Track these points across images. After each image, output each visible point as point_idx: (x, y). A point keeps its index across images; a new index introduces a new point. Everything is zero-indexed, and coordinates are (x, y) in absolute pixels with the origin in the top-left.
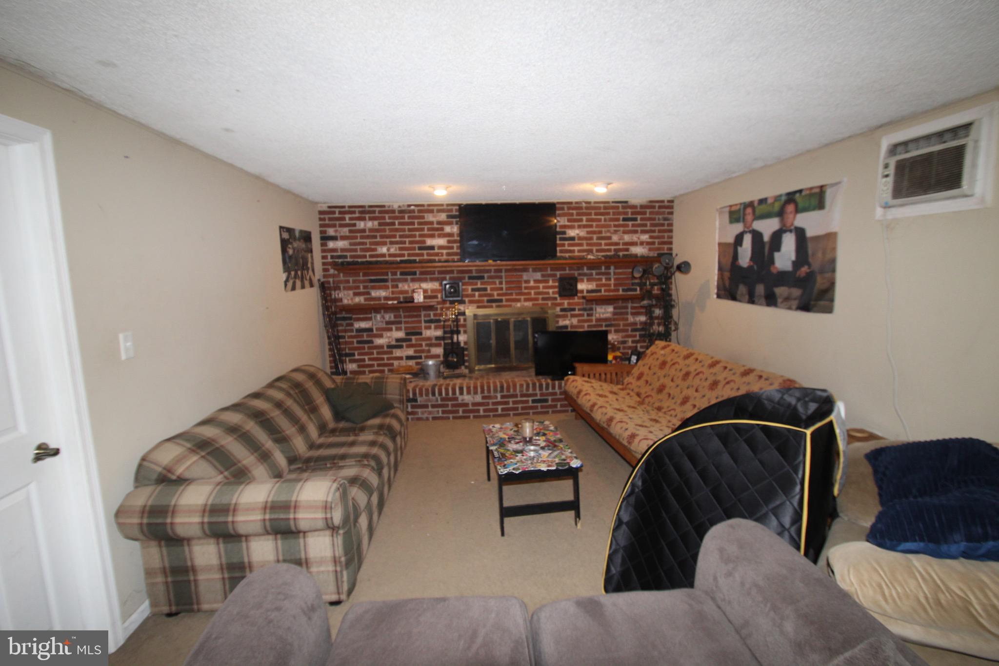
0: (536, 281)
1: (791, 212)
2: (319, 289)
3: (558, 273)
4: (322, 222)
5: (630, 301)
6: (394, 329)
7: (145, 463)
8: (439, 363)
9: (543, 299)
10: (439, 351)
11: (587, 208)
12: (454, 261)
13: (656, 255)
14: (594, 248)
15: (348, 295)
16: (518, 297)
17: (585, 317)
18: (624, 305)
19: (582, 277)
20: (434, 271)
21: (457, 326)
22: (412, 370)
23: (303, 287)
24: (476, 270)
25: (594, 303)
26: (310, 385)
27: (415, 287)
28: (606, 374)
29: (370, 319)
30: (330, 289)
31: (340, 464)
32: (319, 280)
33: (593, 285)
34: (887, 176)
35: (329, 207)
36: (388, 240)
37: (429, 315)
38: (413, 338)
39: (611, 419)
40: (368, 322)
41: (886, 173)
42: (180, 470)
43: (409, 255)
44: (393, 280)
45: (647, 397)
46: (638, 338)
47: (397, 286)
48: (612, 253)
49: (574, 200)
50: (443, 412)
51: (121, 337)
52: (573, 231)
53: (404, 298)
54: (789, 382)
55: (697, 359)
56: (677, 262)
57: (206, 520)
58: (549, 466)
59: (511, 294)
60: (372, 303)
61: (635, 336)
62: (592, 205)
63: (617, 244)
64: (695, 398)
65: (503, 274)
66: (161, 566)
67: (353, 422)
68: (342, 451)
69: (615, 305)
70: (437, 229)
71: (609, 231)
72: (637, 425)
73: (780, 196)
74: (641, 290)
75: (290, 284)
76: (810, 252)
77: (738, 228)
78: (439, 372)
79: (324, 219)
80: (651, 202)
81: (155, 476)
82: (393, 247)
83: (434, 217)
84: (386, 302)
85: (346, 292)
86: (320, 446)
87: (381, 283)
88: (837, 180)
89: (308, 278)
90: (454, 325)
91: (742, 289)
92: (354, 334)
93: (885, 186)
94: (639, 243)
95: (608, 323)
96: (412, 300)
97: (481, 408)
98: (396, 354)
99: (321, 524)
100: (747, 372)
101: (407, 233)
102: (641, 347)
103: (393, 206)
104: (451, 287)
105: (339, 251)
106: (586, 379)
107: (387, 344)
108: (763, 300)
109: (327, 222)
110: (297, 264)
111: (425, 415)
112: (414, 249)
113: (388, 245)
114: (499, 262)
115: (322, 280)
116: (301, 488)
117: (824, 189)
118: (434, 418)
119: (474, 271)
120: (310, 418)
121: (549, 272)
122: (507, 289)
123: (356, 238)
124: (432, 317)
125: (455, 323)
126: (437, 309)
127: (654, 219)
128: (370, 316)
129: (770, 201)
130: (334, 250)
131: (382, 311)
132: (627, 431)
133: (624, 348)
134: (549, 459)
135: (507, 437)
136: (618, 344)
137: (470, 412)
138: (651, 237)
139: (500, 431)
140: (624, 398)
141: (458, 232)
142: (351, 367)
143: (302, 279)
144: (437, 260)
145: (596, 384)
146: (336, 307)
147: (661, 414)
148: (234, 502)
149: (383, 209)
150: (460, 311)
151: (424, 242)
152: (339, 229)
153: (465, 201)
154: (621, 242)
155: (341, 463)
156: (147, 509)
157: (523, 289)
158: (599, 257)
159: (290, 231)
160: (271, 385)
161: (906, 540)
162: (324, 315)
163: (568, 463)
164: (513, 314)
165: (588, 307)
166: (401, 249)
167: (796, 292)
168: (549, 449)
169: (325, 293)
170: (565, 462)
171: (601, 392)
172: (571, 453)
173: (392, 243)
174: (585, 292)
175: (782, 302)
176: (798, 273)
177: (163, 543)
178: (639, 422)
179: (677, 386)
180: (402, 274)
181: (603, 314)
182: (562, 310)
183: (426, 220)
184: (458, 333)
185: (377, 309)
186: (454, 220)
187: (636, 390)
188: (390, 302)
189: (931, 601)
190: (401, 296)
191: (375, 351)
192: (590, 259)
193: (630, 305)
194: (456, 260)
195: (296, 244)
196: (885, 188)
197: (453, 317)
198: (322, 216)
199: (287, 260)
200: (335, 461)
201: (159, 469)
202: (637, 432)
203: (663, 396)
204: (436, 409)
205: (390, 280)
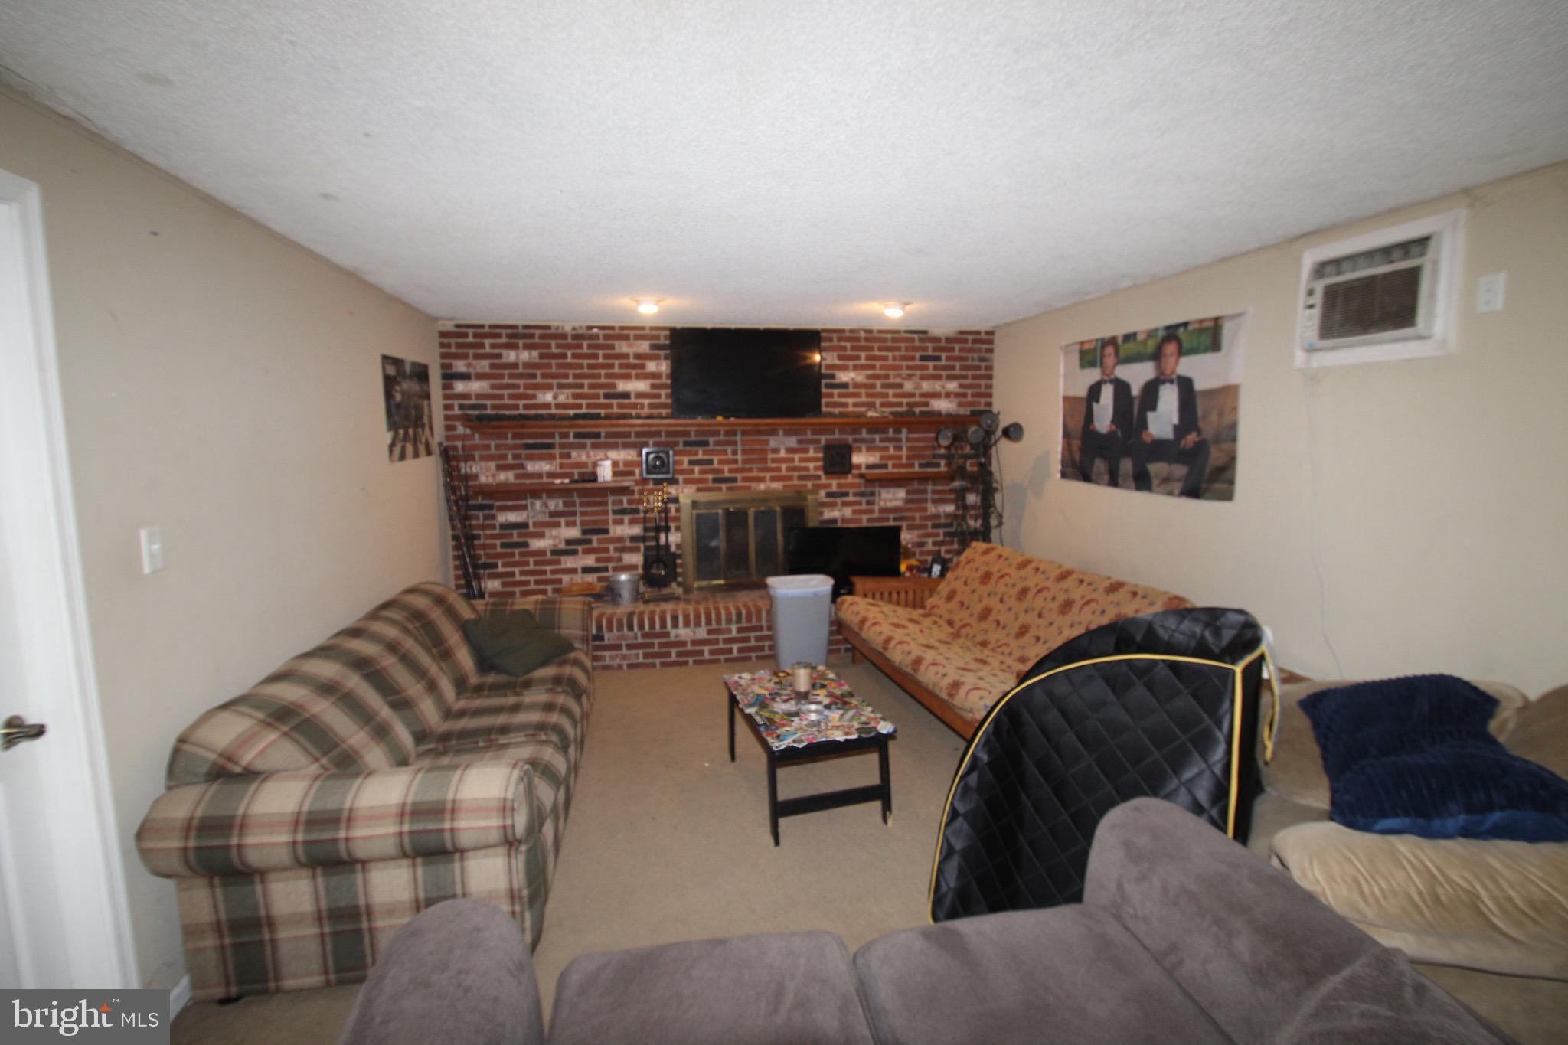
0: (789, 450)
1: (1172, 355)
2: (438, 457)
3: (823, 439)
4: (443, 350)
5: (930, 482)
6: (563, 524)
7: (186, 747)
8: (637, 577)
9: (800, 478)
10: (637, 559)
11: (867, 339)
12: (660, 417)
13: (968, 413)
14: (878, 401)
15: (488, 469)
16: (761, 475)
17: (864, 507)
18: (922, 487)
19: (858, 445)
20: (630, 433)
21: (667, 519)
22: (594, 589)
23: (416, 455)
24: (696, 431)
25: (877, 484)
26: (436, 614)
27: (598, 458)
28: (898, 593)
29: (524, 508)
30: (457, 458)
31: (501, 742)
32: (440, 444)
33: (875, 456)
34: (1311, 307)
35: (458, 326)
36: (555, 382)
37: (621, 502)
38: (594, 538)
39: (918, 661)
40: (520, 513)
41: (1311, 302)
42: (248, 757)
43: (589, 406)
44: (562, 446)
45: (964, 626)
46: (941, 538)
47: (569, 456)
48: (904, 409)
49: (847, 327)
50: (646, 656)
51: (144, 534)
52: (846, 373)
53: (580, 474)
54: (1177, 601)
55: (1037, 569)
56: (1004, 422)
57: (300, 837)
58: (847, 734)
59: (751, 470)
60: (527, 482)
61: (937, 535)
62: (875, 335)
63: (911, 395)
64: (1038, 626)
65: (738, 438)
66: (214, 918)
67: (508, 673)
68: (500, 720)
69: (910, 488)
70: (634, 367)
71: (899, 376)
72: (958, 668)
73: (1156, 330)
74: (949, 465)
75: (397, 450)
76: (1200, 413)
77: (1094, 375)
78: (637, 592)
79: (448, 346)
80: (962, 333)
81: (204, 769)
82: (563, 393)
83: (630, 346)
84: (550, 480)
85: (483, 464)
86: (461, 714)
87: (543, 449)
88: (1237, 311)
89: (423, 440)
90: (660, 518)
91: (1100, 466)
92: (497, 531)
93: (1308, 321)
94: (943, 395)
95: (897, 515)
96: (593, 477)
97: (706, 649)
98: (565, 563)
99: (495, 836)
100: (1115, 587)
101: (586, 371)
102: (947, 552)
103: (563, 327)
104: (657, 458)
105: (473, 397)
106: (870, 600)
107: (553, 548)
108: (1132, 483)
109: (453, 350)
110: (407, 417)
111: (618, 661)
112: (597, 396)
113: (555, 390)
114: (732, 419)
115: (445, 444)
116: (460, 780)
117: (1220, 322)
118: (631, 666)
119: (692, 433)
120: (441, 669)
121: (809, 436)
122: (744, 461)
123: (502, 376)
124: (625, 505)
125: (663, 515)
126: (632, 493)
127: (965, 359)
128: (523, 502)
129: (1140, 337)
130: (465, 396)
131: (544, 496)
132: (945, 678)
133: (921, 553)
134: (844, 724)
135: (766, 692)
136: (913, 547)
137: (687, 655)
138: (961, 386)
139: (754, 684)
140: (930, 629)
141: (669, 371)
142: (493, 585)
143: (415, 442)
144: (634, 414)
145: (888, 608)
146: (467, 487)
147: (987, 652)
148: (347, 806)
149: (548, 332)
150: (670, 496)
151: (614, 386)
152: (474, 362)
153: (679, 324)
154: (917, 392)
155: (503, 740)
156: (195, 823)
157: (769, 461)
158: (885, 414)
159: (397, 362)
160: (374, 615)
161: (1384, 815)
162: (448, 500)
163: (874, 728)
164: (753, 501)
165: (869, 490)
166: (576, 396)
167: (1180, 470)
168: (839, 709)
169: (450, 466)
170: (869, 726)
171: (896, 621)
172: (873, 712)
173: (561, 386)
174: (863, 467)
175: (1159, 485)
176: (1183, 442)
177: (217, 881)
178: (962, 665)
179: (1010, 609)
180: (577, 435)
181: (891, 501)
182: (829, 495)
183: (617, 351)
184: (667, 530)
185: (535, 493)
186: (662, 353)
187: (946, 616)
188: (558, 481)
189: (1427, 898)
190: (576, 471)
191: (531, 560)
192: (872, 417)
193: (930, 488)
194: (664, 415)
195: (406, 385)
196: (1310, 324)
197: (660, 504)
198: (445, 341)
199: (393, 410)
200: (493, 737)
201: (213, 757)
202: (962, 679)
203: (988, 624)
204: (634, 652)
205: (557, 447)
